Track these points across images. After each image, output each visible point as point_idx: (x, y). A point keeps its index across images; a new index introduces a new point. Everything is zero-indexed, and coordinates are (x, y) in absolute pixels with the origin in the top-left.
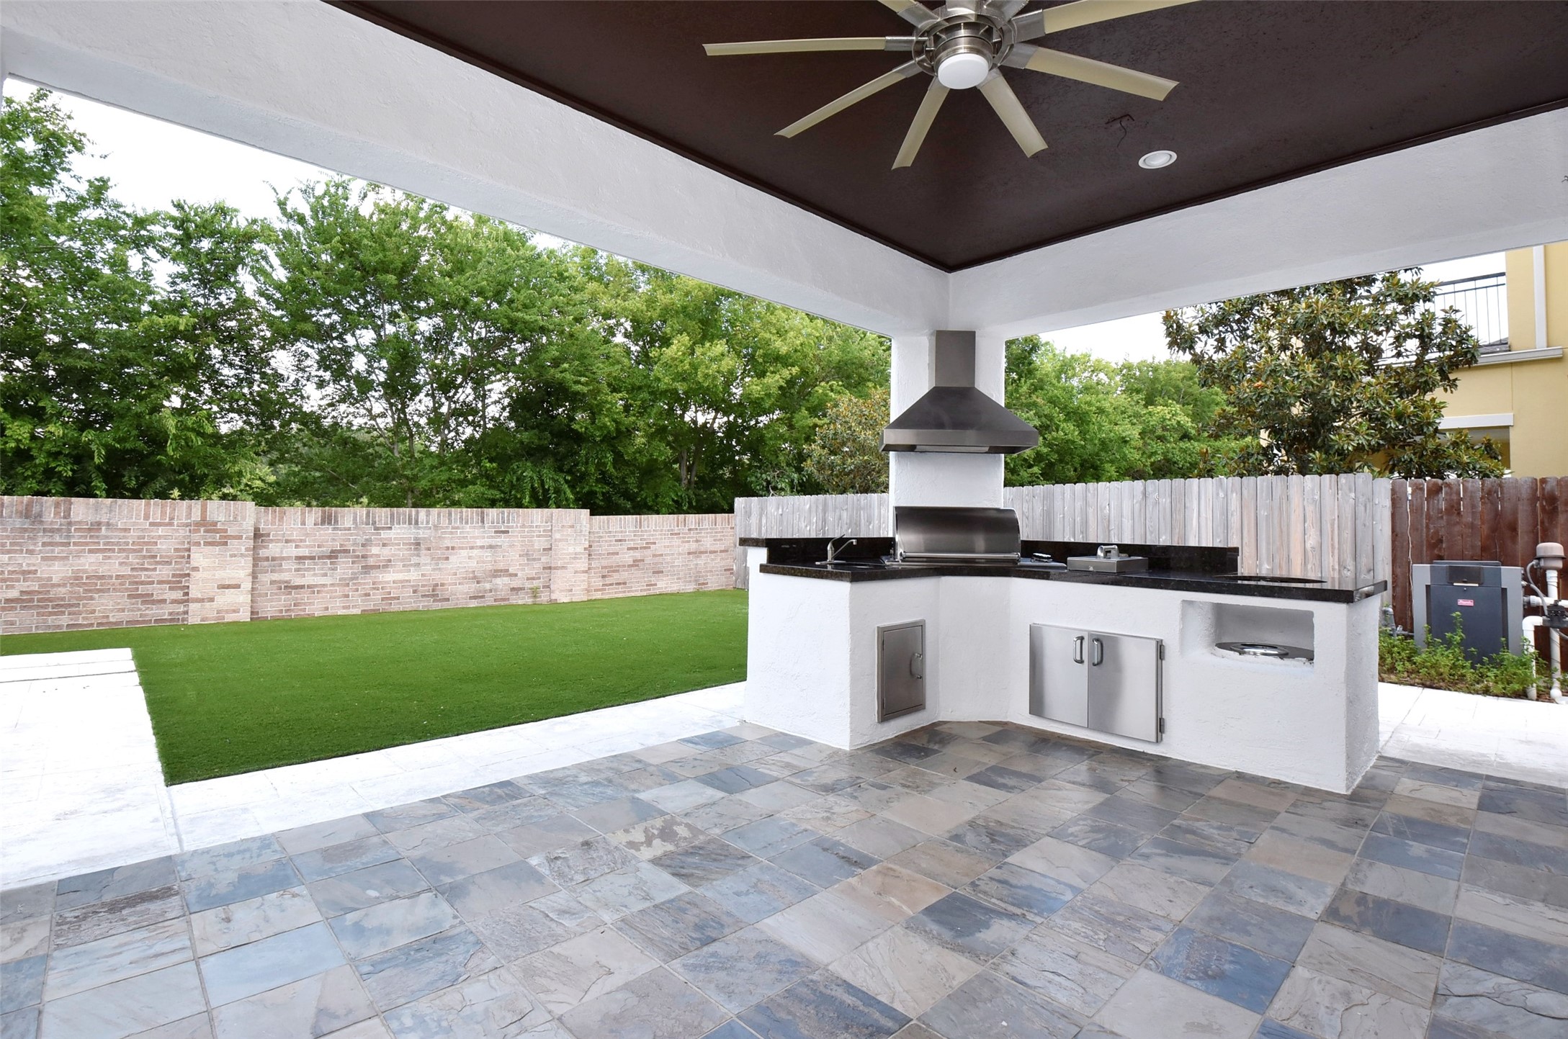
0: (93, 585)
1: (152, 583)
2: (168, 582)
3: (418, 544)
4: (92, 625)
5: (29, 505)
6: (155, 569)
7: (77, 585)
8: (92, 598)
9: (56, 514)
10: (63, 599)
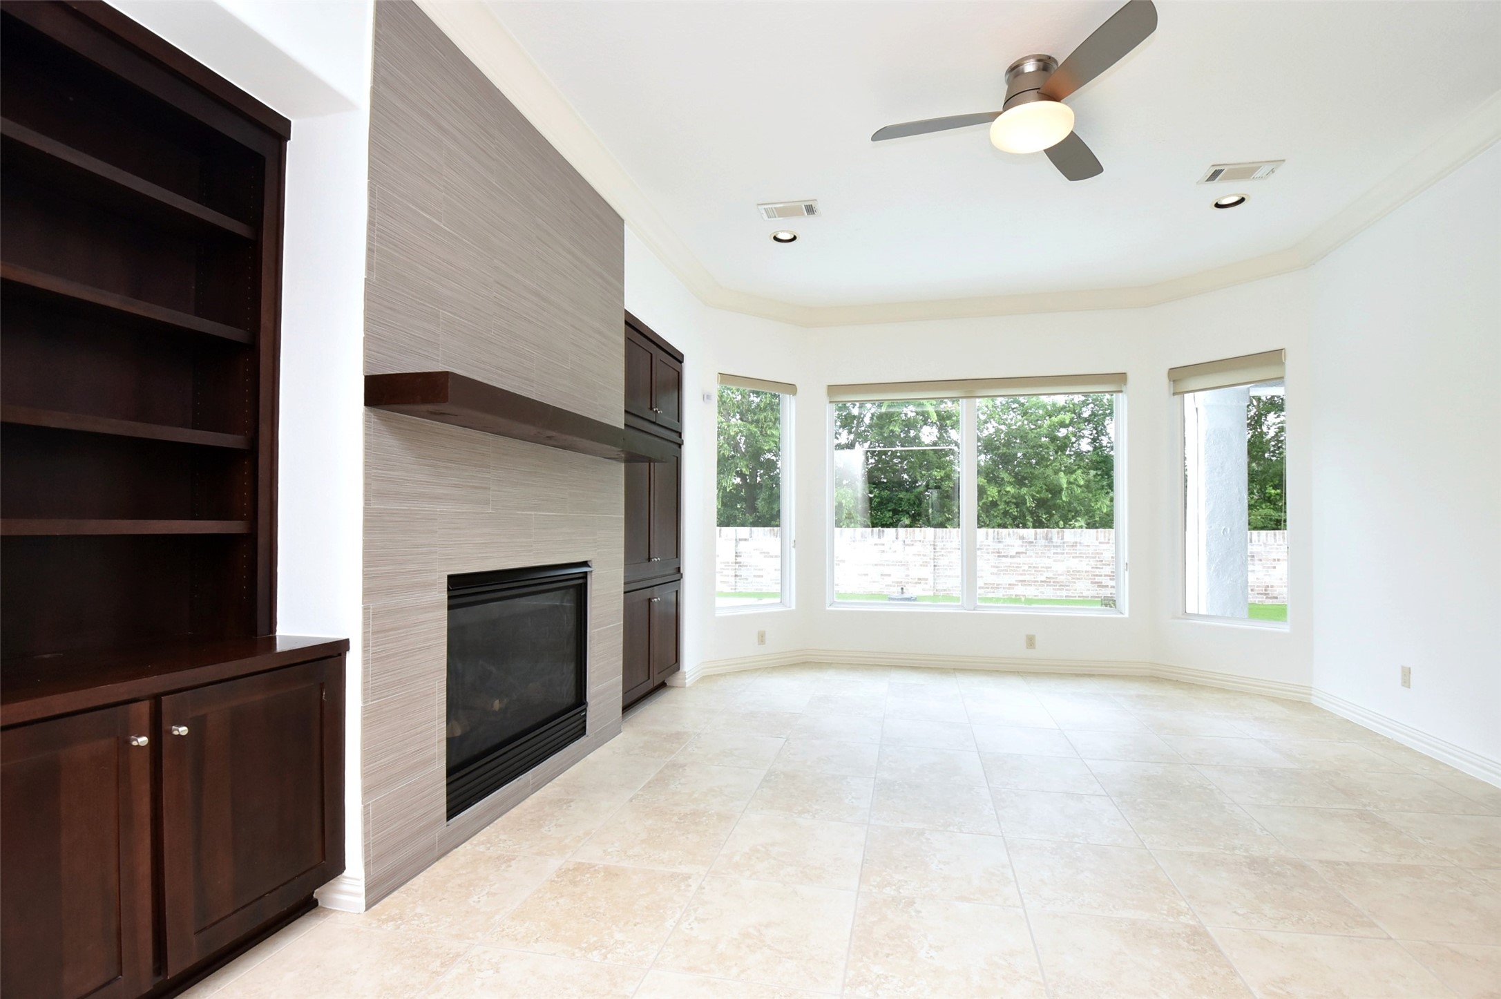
0: (1075, 575)
1: (1101, 576)
2: (1109, 576)
3: (1253, 556)
4: (1075, 597)
5: (1047, 534)
6: (1102, 568)
7: (1069, 575)
8: (1075, 583)
9: (1058, 537)
10: (1062, 582)
